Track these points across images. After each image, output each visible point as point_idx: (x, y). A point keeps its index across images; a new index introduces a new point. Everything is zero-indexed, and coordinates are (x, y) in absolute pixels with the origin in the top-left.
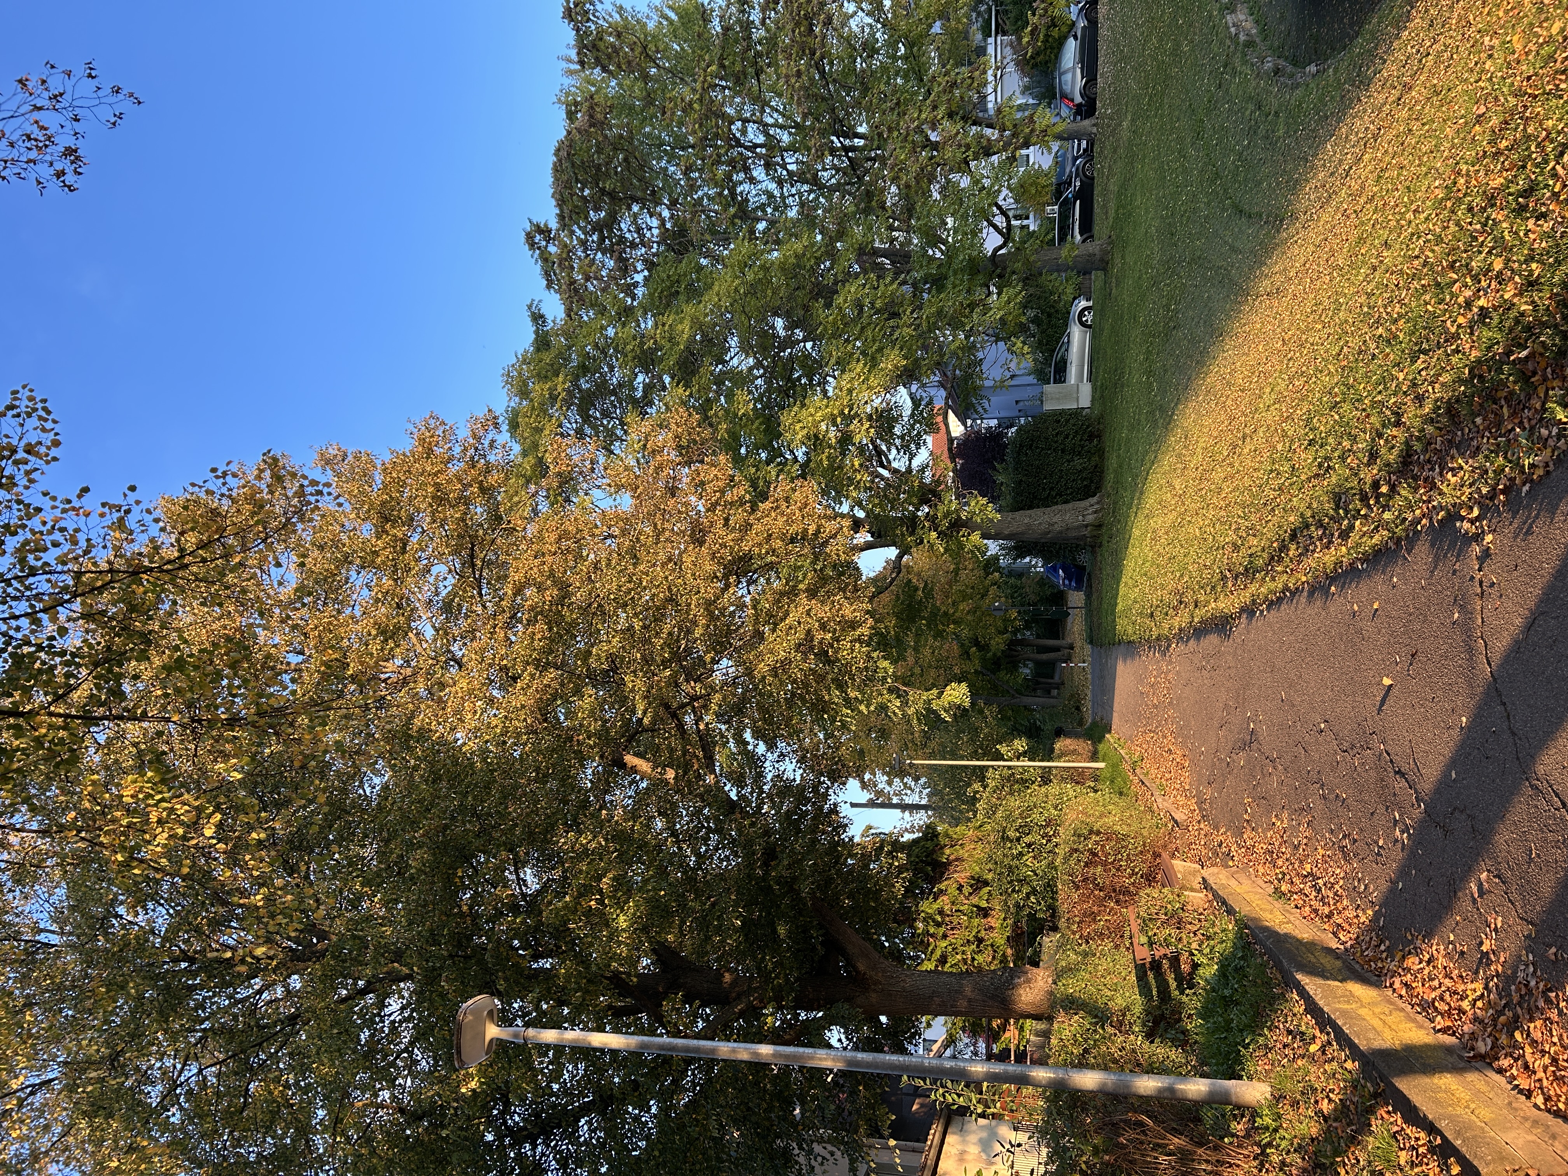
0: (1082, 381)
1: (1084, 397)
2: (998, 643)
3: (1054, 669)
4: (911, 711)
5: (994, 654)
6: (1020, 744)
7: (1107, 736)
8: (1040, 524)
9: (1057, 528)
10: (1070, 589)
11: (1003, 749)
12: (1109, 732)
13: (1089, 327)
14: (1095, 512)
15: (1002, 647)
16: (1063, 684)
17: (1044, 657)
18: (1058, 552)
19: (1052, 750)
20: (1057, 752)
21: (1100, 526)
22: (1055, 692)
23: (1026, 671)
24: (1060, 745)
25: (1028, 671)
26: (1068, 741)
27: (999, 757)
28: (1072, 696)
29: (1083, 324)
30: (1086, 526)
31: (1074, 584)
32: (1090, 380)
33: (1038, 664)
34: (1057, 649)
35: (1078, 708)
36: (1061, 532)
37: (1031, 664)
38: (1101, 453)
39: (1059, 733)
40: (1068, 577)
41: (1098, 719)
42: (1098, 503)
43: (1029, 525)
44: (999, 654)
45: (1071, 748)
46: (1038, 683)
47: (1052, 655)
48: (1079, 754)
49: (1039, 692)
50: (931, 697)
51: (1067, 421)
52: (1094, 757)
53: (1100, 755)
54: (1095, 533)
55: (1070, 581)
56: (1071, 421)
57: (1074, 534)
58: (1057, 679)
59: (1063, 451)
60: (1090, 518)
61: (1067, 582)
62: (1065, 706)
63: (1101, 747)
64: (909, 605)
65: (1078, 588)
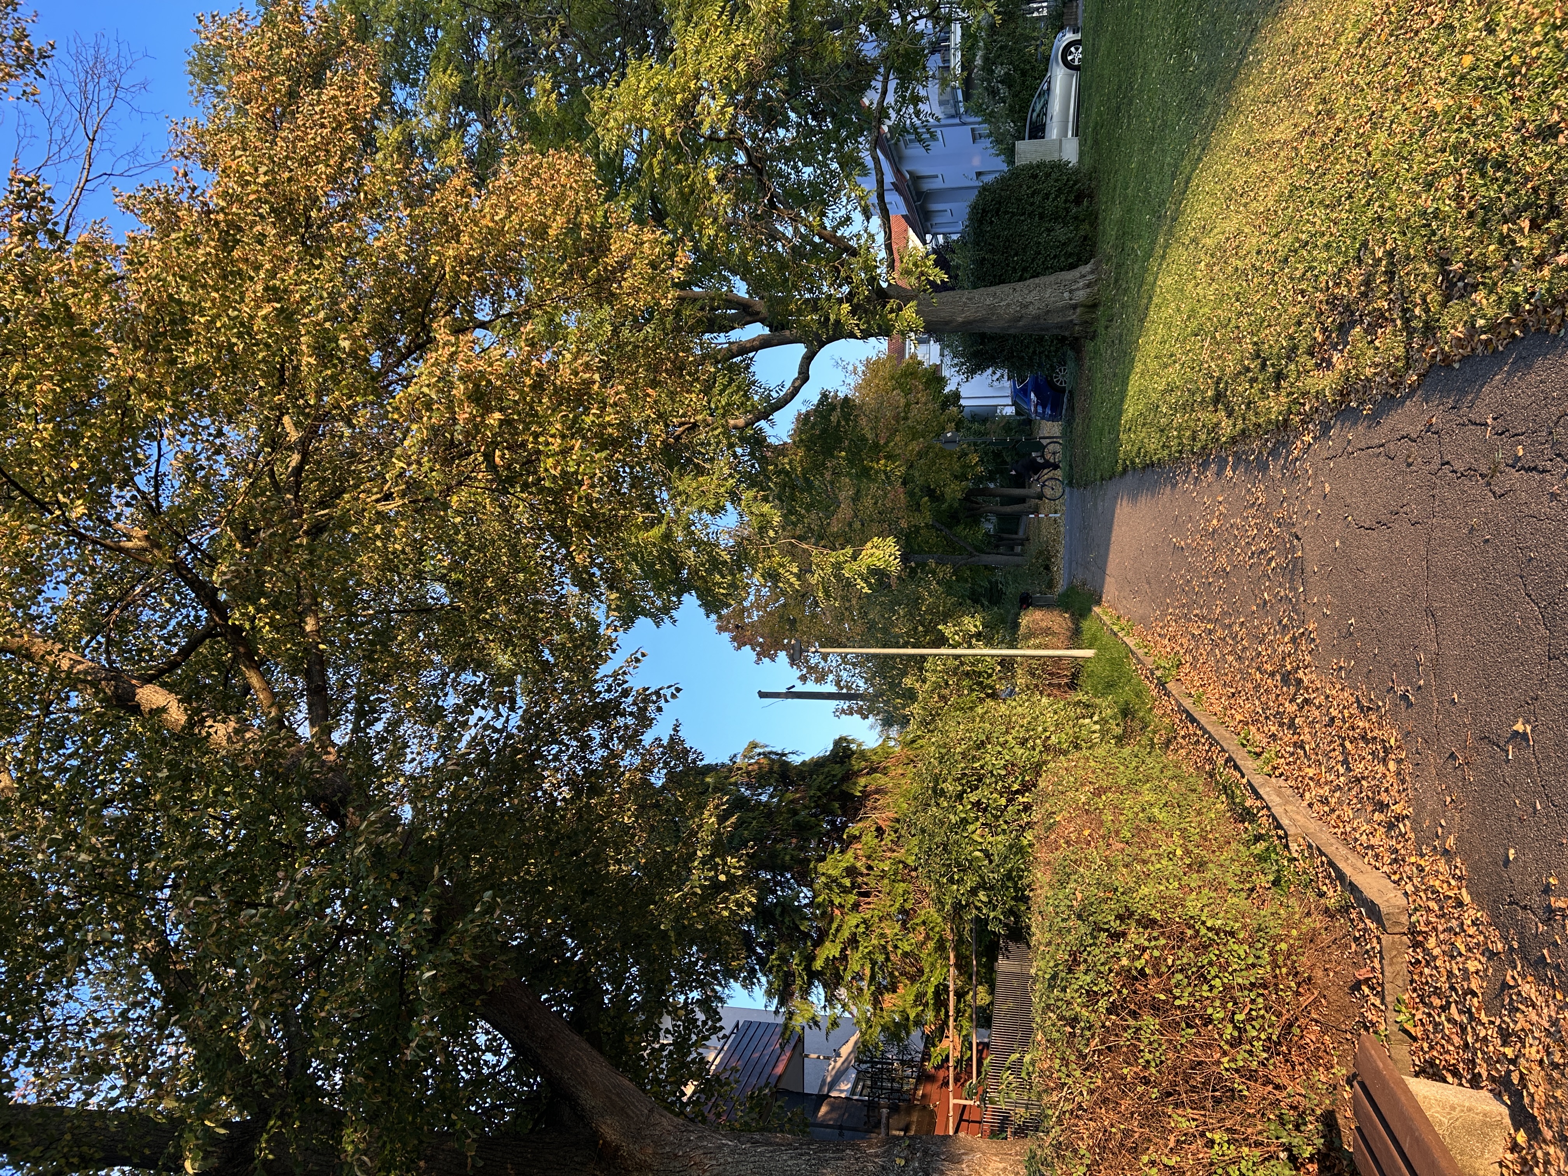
0: (1066, 135)
1: (1070, 152)
2: (954, 491)
3: (1018, 524)
4: (813, 580)
5: (950, 506)
6: (972, 624)
7: (1096, 609)
8: (1008, 305)
9: (1032, 310)
10: (1043, 418)
11: (948, 630)
12: (1098, 602)
13: (1077, 68)
14: (1088, 286)
15: (959, 495)
16: (1028, 539)
17: (1008, 509)
18: (1031, 359)
19: (1016, 626)
20: (1022, 630)
21: (1093, 306)
22: (1018, 549)
23: (989, 526)
24: (1029, 619)
25: (991, 526)
26: (1038, 615)
27: (941, 641)
28: (1041, 553)
29: (1068, 65)
30: (1075, 307)
31: (1048, 411)
32: (1076, 134)
33: (1001, 517)
34: (1022, 500)
35: (1047, 568)
36: (1037, 317)
37: (994, 519)
38: (1093, 218)
39: (1026, 602)
40: (1042, 402)
41: (1077, 582)
42: (1092, 272)
43: (992, 309)
44: (956, 505)
45: (1044, 624)
46: (1001, 539)
47: (1017, 508)
48: (1054, 634)
49: (1002, 549)
50: (842, 559)
51: (1048, 175)
52: (1075, 638)
53: (1086, 636)
54: (1086, 317)
55: (1044, 408)
56: (1054, 176)
57: (1057, 319)
58: (1021, 534)
59: (1041, 216)
60: (1081, 295)
61: (1040, 410)
62: (1032, 565)
63: (1085, 624)
64: (824, 431)
65: (1053, 418)
